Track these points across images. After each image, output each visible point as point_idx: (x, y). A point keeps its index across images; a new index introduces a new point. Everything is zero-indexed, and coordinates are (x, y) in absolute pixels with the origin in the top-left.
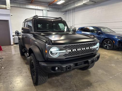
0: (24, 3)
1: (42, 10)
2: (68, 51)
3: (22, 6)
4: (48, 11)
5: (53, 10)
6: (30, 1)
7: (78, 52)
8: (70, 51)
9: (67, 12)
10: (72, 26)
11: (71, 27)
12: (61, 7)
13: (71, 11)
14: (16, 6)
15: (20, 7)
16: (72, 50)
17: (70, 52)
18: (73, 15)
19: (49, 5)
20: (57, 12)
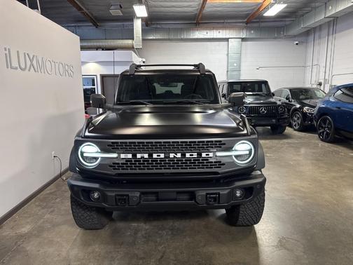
0: (180, 26)
1: (227, 40)
2: (123, 156)
3: (172, 37)
4: (243, 39)
5: (259, 37)
6: (194, 20)
7: (154, 161)
8: (130, 156)
9: (311, 37)
10: (323, 81)
11: (320, 84)
12: (287, 23)
13: (325, 32)
14: (160, 38)
15: (169, 40)
16: (134, 156)
17: (128, 160)
18: (330, 44)
19: (247, 23)
20: (275, 38)
